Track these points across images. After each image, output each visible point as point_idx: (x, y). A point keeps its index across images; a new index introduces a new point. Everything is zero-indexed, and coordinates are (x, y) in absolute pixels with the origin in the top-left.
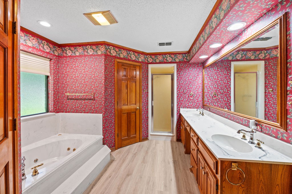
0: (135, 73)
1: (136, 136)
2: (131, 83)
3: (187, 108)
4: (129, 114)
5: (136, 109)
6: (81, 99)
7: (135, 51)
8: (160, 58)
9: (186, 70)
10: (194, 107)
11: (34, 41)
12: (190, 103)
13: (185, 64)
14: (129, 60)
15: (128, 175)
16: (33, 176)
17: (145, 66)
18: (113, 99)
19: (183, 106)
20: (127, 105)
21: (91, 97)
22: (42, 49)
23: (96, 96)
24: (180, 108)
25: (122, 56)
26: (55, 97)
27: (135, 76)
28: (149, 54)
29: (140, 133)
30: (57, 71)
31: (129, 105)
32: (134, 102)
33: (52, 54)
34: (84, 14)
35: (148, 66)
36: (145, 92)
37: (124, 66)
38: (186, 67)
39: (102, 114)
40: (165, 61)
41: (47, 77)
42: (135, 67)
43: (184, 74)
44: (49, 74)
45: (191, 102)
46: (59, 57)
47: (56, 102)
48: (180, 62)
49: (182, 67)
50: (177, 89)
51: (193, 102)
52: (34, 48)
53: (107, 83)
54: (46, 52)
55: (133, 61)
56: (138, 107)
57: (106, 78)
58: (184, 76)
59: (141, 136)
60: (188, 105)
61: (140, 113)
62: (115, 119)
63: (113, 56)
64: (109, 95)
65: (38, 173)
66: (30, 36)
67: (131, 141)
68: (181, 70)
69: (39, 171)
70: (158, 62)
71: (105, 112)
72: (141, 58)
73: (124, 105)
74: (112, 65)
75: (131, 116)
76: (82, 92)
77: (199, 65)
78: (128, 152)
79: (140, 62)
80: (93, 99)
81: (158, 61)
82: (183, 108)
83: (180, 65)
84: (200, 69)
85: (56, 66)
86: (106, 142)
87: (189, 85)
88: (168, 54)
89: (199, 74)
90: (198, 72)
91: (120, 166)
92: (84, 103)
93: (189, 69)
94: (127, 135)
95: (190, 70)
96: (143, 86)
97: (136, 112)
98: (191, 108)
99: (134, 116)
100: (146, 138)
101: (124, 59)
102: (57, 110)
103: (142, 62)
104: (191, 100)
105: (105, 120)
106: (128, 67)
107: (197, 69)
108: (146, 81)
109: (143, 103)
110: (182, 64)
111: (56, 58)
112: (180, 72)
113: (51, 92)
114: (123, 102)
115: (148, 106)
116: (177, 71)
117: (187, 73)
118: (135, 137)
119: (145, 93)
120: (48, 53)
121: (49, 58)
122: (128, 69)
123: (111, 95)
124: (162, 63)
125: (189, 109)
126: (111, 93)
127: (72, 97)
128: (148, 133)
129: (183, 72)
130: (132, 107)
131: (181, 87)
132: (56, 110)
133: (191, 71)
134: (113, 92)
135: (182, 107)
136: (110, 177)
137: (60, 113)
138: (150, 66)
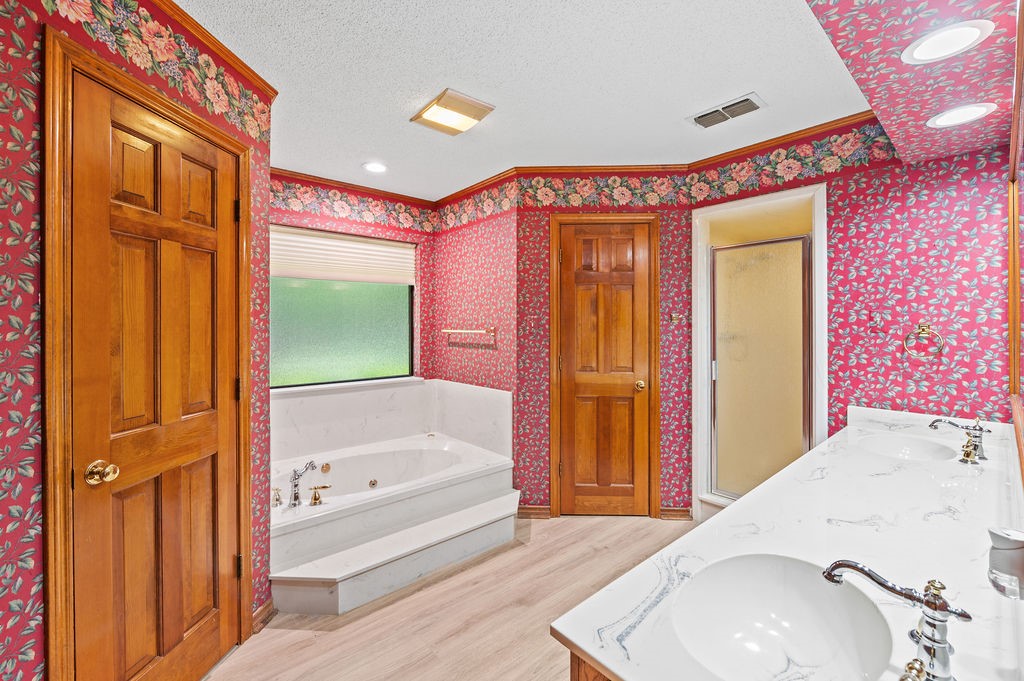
0: (629, 254)
1: (633, 489)
2: (614, 291)
3: (895, 407)
4: (604, 404)
5: (636, 389)
6: (471, 345)
7: (626, 173)
8: (743, 173)
9: (885, 208)
10: (944, 409)
11: (377, 209)
12: (917, 382)
13: (879, 175)
14: (605, 210)
15: (520, 602)
16: (311, 505)
17: (679, 220)
18: (545, 346)
19: (867, 395)
20: (598, 371)
21: (489, 340)
22: (394, 223)
23: (498, 339)
24: (846, 402)
25: (576, 201)
26: (424, 338)
27: (630, 264)
28: (695, 167)
29: (649, 482)
30: (428, 270)
31: (605, 372)
32: (625, 362)
33: (417, 232)
34: (411, 120)
35: (689, 219)
36: (676, 322)
37: (585, 233)
38: (888, 188)
39: (510, 393)
40: (767, 181)
41: (412, 288)
42: (629, 229)
43: (870, 230)
44: (413, 283)
45: (917, 375)
46: (435, 234)
47: (430, 349)
48: (847, 172)
49: (858, 192)
50: (830, 309)
51: (937, 378)
52: (377, 225)
53: (524, 298)
54: (405, 230)
55: (621, 209)
56: (642, 383)
57: (521, 282)
58: (875, 241)
59: (657, 494)
60: (902, 395)
61: (652, 403)
62: (549, 414)
63: (545, 208)
64: (531, 334)
65: (320, 503)
66: (370, 199)
67: (610, 503)
68: (855, 208)
69: (322, 499)
70: (731, 193)
71: (519, 390)
72: (659, 192)
73: (584, 369)
74: (542, 239)
75: (613, 412)
76: (472, 325)
77: (983, 162)
78: (583, 536)
79: (653, 209)
80: (492, 345)
81: (731, 188)
82: (869, 405)
83: (845, 187)
84: (985, 188)
85: (428, 261)
86: (522, 482)
87: (907, 283)
88: (778, 147)
89: (982, 214)
90: (974, 203)
91: (523, 568)
92: (477, 356)
93: (904, 199)
94: (594, 477)
95: (912, 200)
96: (666, 299)
97: (633, 399)
98: (923, 412)
99: (626, 412)
100: (682, 507)
101: (586, 208)
102: (430, 373)
103: (663, 206)
104: (923, 364)
105: (520, 413)
106: (599, 234)
107: (960, 188)
108: (681, 280)
109: (667, 365)
110: (857, 182)
111: (427, 241)
112: (849, 219)
113: (417, 325)
114: (579, 360)
115: (690, 381)
116: (830, 220)
117: (894, 222)
118: (631, 493)
119: (678, 327)
120: (408, 231)
121: (412, 243)
122: (600, 240)
123: (538, 334)
124: (754, 194)
125: (905, 414)
126: (538, 326)
127: (455, 338)
128: (690, 492)
129: (867, 219)
130: (618, 379)
131: (856, 295)
132: (426, 370)
133: (918, 205)
134: (544, 325)
135: (857, 399)
136: (476, 583)
137: (436, 380)
138: (699, 217)
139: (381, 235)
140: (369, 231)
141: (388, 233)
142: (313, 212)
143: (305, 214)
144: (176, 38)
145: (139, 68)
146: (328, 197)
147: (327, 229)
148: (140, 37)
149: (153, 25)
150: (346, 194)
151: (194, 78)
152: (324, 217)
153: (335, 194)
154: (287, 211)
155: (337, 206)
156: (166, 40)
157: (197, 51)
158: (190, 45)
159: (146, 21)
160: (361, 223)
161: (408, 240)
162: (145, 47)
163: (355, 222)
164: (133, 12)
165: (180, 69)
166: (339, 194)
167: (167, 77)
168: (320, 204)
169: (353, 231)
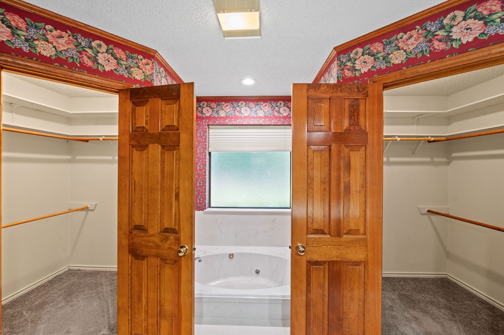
139: (268, 123)
140: (261, 122)
141: (273, 121)
142: (231, 116)
143: (227, 117)
144: (73, 36)
145: (46, 56)
146: (238, 106)
147: (238, 124)
148: (47, 40)
149: (56, 33)
150: (248, 102)
151: (88, 54)
152: (236, 118)
153: (242, 104)
154: (218, 118)
155: (243, 110)
156: (66, 39)
157: (91, 39)
158: (84, 38)
159: (51, 31)
160: (257, 117)
161: (286, 123)
162: (51, 46)
163: (253, 117)
164: (40, 29)
165: (77, 52)
166: (244, 103)
167: (67, 58)
168: (234, 111)
169: (251, 123)
